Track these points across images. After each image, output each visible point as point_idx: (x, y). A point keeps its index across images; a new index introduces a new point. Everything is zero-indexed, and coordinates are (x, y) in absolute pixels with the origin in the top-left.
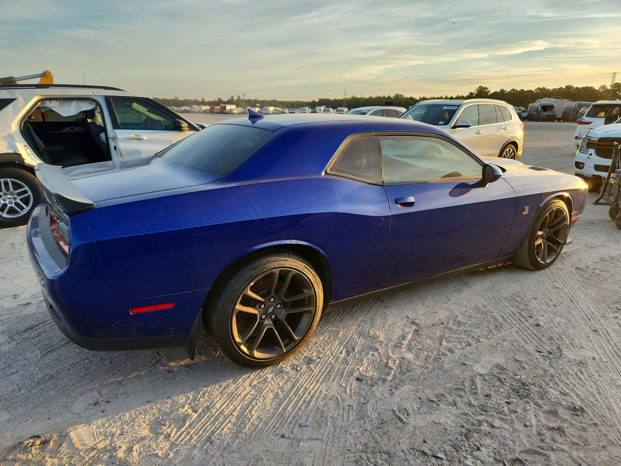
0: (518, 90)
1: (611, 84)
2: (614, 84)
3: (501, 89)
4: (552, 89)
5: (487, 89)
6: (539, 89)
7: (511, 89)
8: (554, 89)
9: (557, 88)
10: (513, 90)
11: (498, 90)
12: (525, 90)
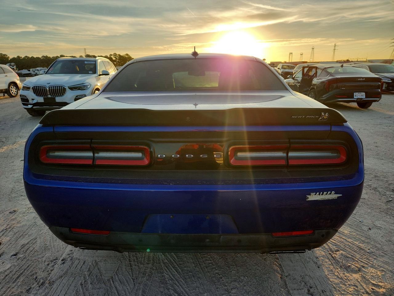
0: (30, 57)
1: (85, 55)
2: (86, 55)
3: (17, 56)
4: (52, 56)
5: (6, 55)
6: (43, 56)
7: (25, 56)
8: (53, 57)
9: (55, 56)
10: (26, 56)
11: (16, 57)
12: (35, 57)
